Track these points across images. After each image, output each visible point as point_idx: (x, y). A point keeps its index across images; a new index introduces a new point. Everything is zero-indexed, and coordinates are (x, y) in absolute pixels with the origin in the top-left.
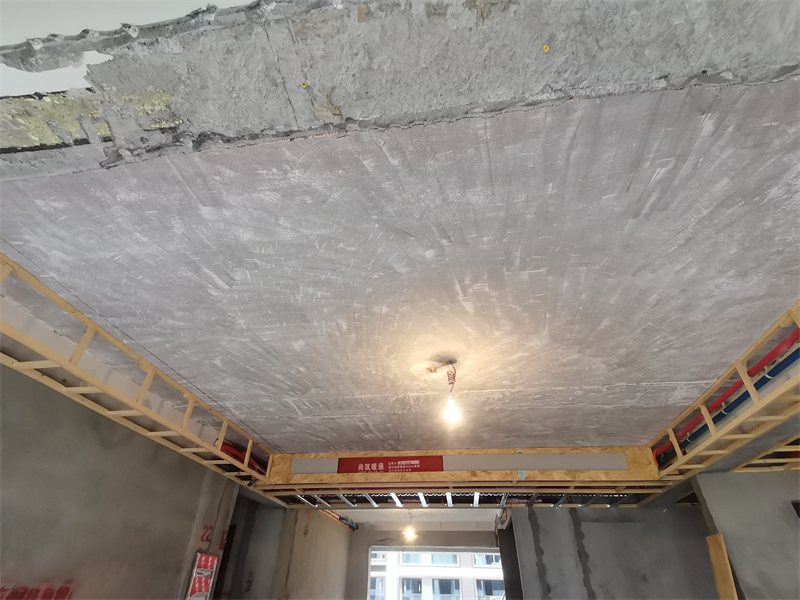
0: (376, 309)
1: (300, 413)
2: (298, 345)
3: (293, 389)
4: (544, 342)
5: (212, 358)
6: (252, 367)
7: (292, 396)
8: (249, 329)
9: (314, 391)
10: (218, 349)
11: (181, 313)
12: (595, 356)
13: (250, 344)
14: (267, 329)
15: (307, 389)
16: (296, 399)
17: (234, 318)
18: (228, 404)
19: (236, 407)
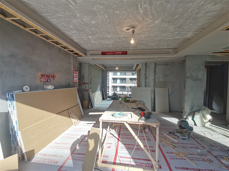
0: (116, 12)
1: (92, 40)
2: (93, 22)
3: (91, 34)
4: (159, 22)
5: (70, 25)
6: (81, 28)
8: (80, 17)
9: (97, 35)
10: (72, 23)
11: (62, 12)
12: (172, 25)
13: (80, 22)
14: (85, 18)
15: (95, 34)
16: (92, 37)
17: (76, 14)
18: (74, 38)
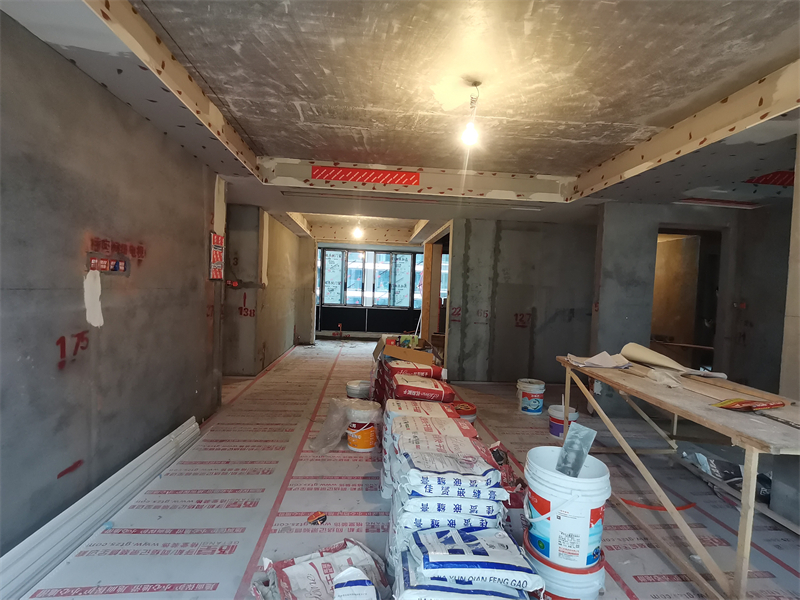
1: (302, 118)
2: (336, 43)
3: (306, 92)
4: (568, 75)
5: (232, 43)
6: (273, 60)
7: (302, 99)
8: (290, 14)
9: (326, 98)
10: (245, 33)
13: (283, 33)
14: (311, 18)
15: (322, 94)
16: (305, 103)
19: (236, 103)
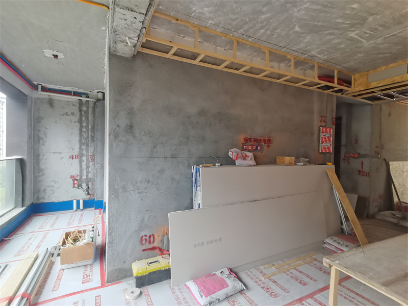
1: (364, 41)
3: (353, 25)
5: (293, 28)
6: (319, 22)
7: (354, 31)
9: (371, 19)
11: (265, 8)
15: (364, 20)
18: (313, 53)
19: (319, 53)
